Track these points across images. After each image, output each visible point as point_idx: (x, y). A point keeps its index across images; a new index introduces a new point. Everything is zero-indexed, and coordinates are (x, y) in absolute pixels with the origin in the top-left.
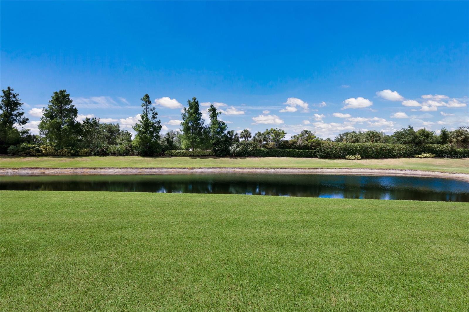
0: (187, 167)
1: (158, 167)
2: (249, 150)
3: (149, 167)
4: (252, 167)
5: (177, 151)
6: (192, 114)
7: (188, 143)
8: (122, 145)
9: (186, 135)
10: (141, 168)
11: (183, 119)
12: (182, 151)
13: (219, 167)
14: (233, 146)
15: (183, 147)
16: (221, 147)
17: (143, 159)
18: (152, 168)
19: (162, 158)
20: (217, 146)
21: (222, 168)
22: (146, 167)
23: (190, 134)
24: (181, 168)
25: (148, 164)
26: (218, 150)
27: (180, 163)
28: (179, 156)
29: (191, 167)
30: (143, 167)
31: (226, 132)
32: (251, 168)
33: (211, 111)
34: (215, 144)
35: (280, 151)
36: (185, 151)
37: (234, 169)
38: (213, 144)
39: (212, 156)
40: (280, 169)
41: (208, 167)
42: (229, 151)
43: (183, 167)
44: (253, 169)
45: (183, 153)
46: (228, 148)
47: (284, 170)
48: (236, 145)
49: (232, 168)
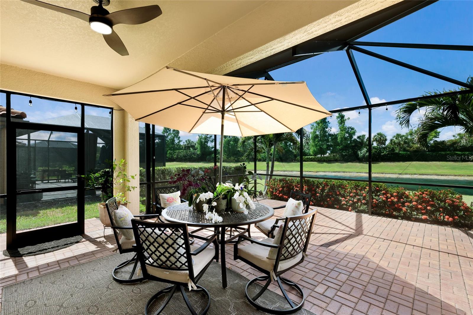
0: (312, 171)
1: (289, 170)
2: (383, 154)
3: (283, 170)
4: (381, 172)
5: (306, 157)
6: (319, 124)
7: (315, 149)
8: (265, 154)
9: (314, 142)
10: (277, 171)
11: (312, 128)
12: (311, 157)
13: (343, 171)
14: (362, 151)
15: (311, 153)
16: (349, 152)
17: (279, 163)
18: (285, 171)
19: (294, 162)
20: (344, 151)
21: (347, 172)
22: (281, 170)
23: (317, 141)
24: (307, 171)
25: (282, 168)
26: (346, 155)
27: (307, 168)
28: (308, 161)
29: (316, 171)
30: (279, 170)
31: (355, 137)
32: (379, 173)
33: (339, 118)
34: (342, 150)
35: (428, 154)
36: (313, 157)
37: (359, 174)
38: (340, 150)
39: (339, 161)
40: (420, 175)
41: (332, 171)
42: (358, 155)
43: (310, 171)
44: (381, 174)
45: (311, 158)
46: (357, 152)
47: (426, 176)
48: (366, 149)
49: (357, 173)
